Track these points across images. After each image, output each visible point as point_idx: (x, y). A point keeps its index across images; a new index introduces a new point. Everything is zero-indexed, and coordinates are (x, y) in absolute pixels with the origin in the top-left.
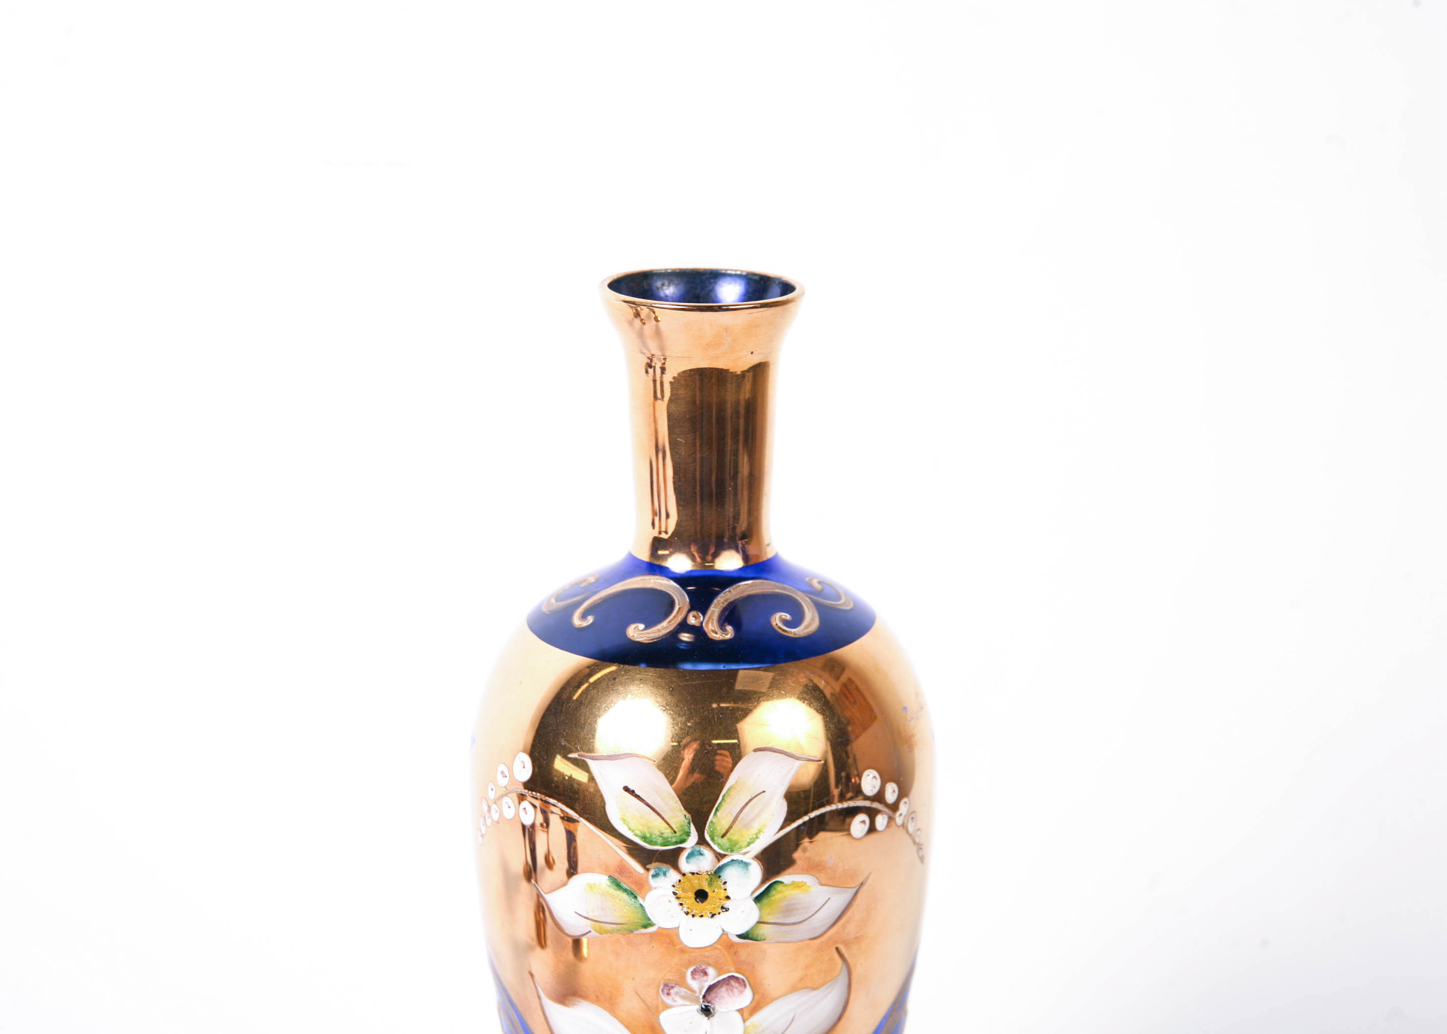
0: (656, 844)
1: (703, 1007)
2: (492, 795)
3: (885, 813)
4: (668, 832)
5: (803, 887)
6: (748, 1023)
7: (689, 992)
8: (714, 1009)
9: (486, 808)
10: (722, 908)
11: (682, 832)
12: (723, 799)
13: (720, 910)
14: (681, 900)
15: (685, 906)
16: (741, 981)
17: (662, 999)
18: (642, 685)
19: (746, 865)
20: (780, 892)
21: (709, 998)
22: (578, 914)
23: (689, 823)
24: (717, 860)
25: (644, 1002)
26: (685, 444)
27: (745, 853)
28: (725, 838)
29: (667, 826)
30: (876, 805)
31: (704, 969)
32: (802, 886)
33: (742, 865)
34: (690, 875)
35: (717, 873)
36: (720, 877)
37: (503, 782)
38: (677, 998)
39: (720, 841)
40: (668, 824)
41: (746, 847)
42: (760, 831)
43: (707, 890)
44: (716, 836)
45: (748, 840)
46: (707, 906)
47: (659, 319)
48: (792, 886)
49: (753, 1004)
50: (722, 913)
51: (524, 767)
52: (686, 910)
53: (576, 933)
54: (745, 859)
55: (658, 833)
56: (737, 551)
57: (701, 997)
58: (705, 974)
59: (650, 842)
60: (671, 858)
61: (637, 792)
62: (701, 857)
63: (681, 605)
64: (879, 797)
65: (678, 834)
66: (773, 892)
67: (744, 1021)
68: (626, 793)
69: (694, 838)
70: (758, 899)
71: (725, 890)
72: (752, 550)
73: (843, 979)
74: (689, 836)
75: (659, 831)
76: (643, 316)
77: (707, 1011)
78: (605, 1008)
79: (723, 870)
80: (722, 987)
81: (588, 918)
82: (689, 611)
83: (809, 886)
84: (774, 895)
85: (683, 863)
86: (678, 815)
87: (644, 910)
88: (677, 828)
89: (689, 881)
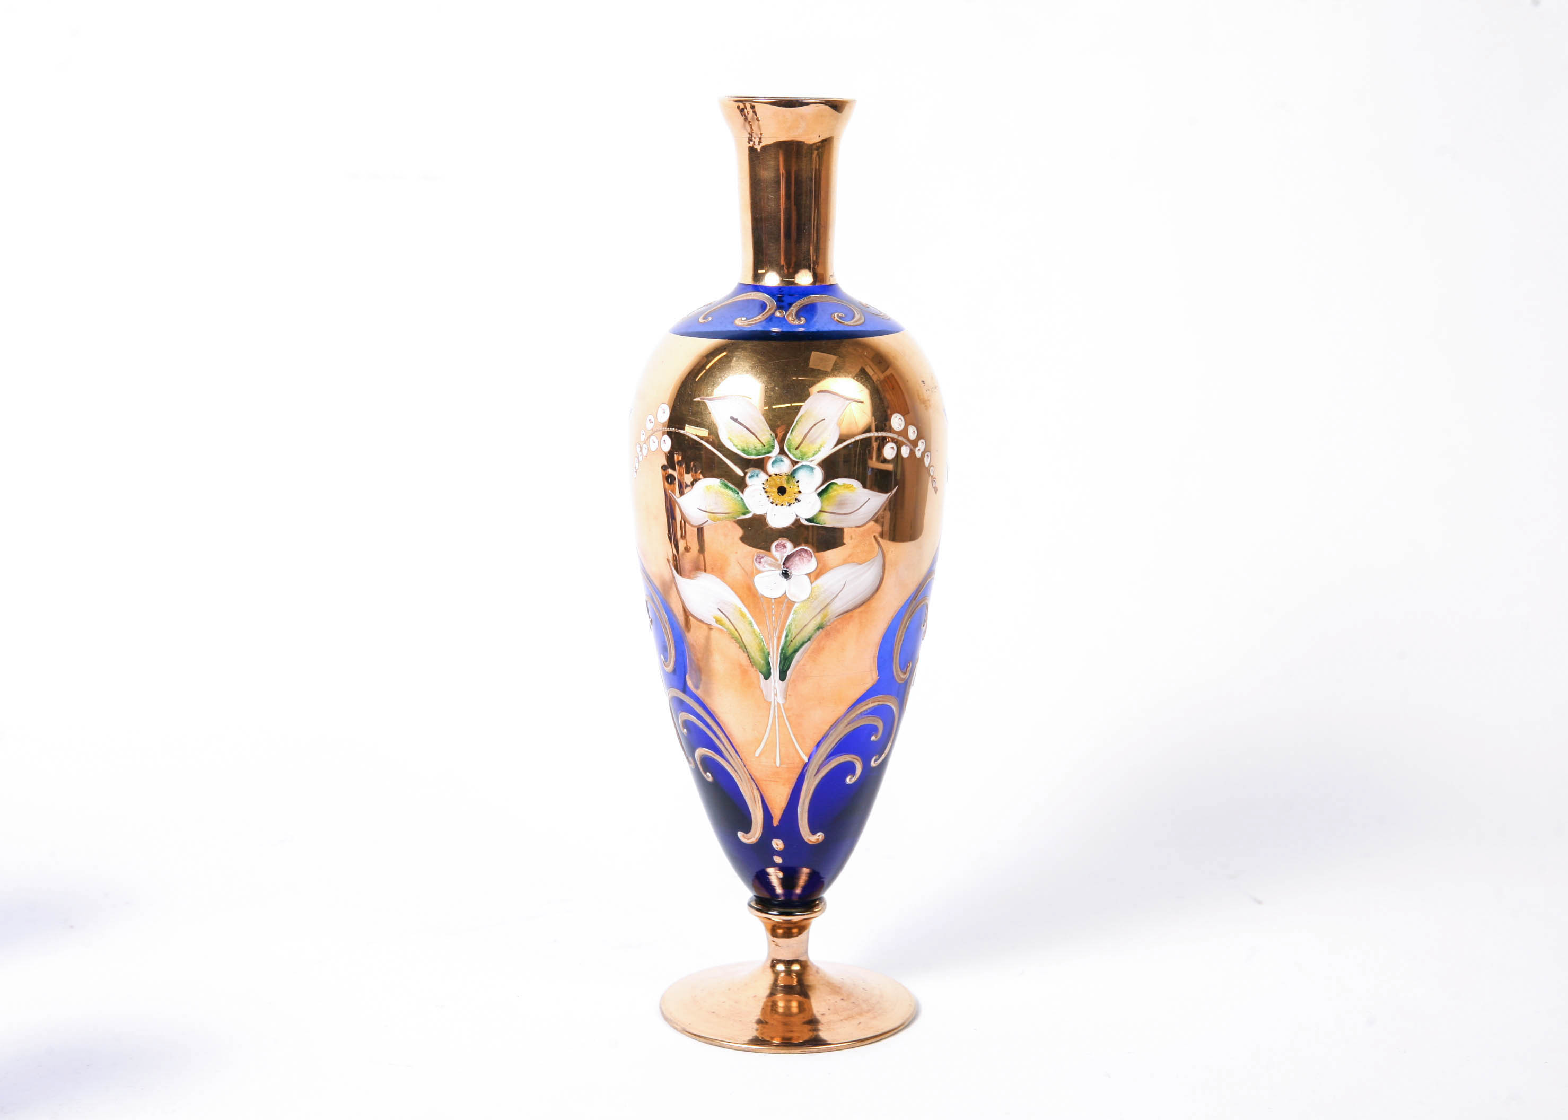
0: (751, 454)
1: (784, 572)
2: (643, 438)
3: (908, 446)
4: (759, 446)
5: (851, 489)
6: (814, 585)
7: (774, 561)
8: (791, 573)
9: (639, 449)
10: (796, 499)
11: (769, 446)
12: (796, 423)
13: (794, 501)
14: (768, 493)
15: (771, 498)
16: (809, 553)
17: (755, 565)
18: (743, 351)
19: (812, 469)
20: (835, 490)
21: (787, 565)
22: (700, 509)
23: (774, 440)
24: (792, 466)
25: (743, 569)
26: (775, 199)
27: (812, 461)
28: (798, 450)
29: (759, 442)
30: (901, 438)
31: (784, 544)
32: (851, 487)
33: (809, 469)
34: (774, 476)
35: (792, 475)
36: (794, 477)
37: (650, 426)
38: (766, 565)
39: (795, 452)
40: (760, 440)
41: (812, 457)
42: (821, 446)
43: (785, 486)
44: (792, 448)
45: (813, 452)
46: (786, 497)
47: (759, 119)
48: (843, 487)
49: (817, 571)
50: (796, 503)
51: (664, 412)
52: (771, 500)
53: (698, 523)
54: (812, 465)
55: (753, 447)
56: (810, 270)
57: (782, 563)
58: (785, 547)
59: (748, 454)
60: (760, 464)
61: (739, 420)
62: (781, 463)
63: (771, 307)
64: (904, 433)
65: (766, 447)
66: (830, 490)
67: (811, 583)
68: (732, 421)
69: (777, 450)
70: (820, 494)
71: (798, 486)
72: (819, 270)
73: (880, 558)
74: (774, 448)
75: (754, 445)
76: (749, 119)
77: (786, 575)
78: (718, 576)
79: (797, 473)
80: (796, 556)
81: (706, 512)
82: (776, 310)
83: (855, 488)
84: (831, 493)
85: (771, 469)
86: (766, 434)
87: (744, 502)
88: (765, 443)
89: (774, 480)
